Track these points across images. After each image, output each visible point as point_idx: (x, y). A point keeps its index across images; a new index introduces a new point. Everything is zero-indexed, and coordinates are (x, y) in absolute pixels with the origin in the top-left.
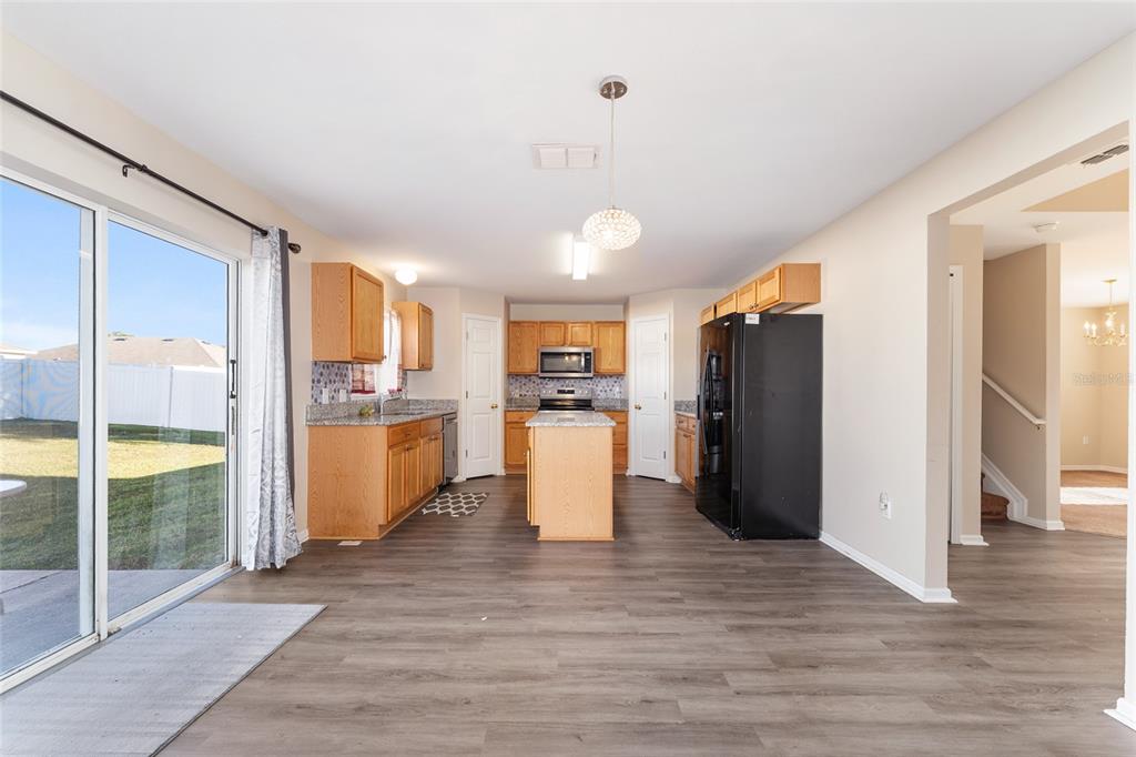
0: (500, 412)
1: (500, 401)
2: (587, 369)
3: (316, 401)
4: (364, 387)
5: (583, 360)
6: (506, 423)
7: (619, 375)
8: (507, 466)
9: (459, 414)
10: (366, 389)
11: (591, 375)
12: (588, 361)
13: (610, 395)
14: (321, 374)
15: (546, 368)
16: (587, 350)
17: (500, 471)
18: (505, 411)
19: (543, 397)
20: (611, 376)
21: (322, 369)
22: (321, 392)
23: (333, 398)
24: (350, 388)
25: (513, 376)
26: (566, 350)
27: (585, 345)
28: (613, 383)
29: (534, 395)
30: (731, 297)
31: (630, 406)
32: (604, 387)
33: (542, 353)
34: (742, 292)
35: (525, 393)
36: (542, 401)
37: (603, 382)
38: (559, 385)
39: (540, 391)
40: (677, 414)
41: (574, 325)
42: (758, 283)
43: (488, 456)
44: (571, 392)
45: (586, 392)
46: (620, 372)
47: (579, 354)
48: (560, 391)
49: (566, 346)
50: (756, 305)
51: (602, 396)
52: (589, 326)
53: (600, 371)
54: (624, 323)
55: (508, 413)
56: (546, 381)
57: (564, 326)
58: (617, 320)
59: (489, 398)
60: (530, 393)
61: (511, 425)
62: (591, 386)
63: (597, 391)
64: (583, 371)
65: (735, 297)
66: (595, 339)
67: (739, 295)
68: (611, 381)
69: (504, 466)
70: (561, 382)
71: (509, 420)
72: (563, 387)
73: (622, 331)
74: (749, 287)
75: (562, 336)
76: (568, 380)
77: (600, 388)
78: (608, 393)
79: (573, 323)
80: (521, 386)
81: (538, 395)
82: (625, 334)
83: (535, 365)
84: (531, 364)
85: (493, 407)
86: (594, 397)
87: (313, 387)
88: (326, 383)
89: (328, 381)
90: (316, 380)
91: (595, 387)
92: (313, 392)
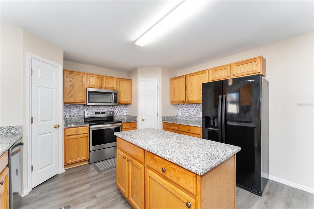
0: (61, 131)
1: (61, 123)
2: (116, 101)
5: (113, 96)
6: (65, 136)
8: (66, 165)
11: (117, 104)
12: (116, 98)
13: (122, 114)
15: (91, 101)
16: (115, 91)
17: (61, 170)
18: (64, 129)
19: (86, 116)
25: (67, 105)
26: (104, 91)
27: (113, 89)
28: (123, 108)
29: (80, 116)
30: (203, 72)
31: (138, 119)
32: (119, 110)
33: (88, 91)
34: (215, 70)
35: (74, 114)
36: (85, 119)
37: (118, 108)
38: (96, 110)
39: (84, 113)
40: (163, 122)
41: (107, 78)
42: (234, 66)
43: (52, 164)
44: (103, 113)
45: (111, 113)
46: (129, 103)
47: (111, 93)
48: (96, 113)
49: (102, 89)
50: (234, 75)
51: (118, 114)
52: (115, 79)
53: (121, 103)
54: (131, 80)
55: (66, 129)
56: (88, 107)
57: (101, 78)
58: (127, 78)
59: (54, 121)
60: (77, 114)
61: (69, 137)
62: (112, 110)
63: (115, 112)
64: (113, 102)
65: (207, 72)
66: (118, 86)
67: (211, 71)
68: (122, 107)
69: (64, 166)
70: (97, 108)
71: (67, 134)
72: (98, 111)
73: (130, 84)
74: (224, 67)
75: (100, 83)
76: (101, 107)
77: (117, 111)
78: (120, 113)
79: (106, 77)
80: (70, 111)
81: (83, 116)
82: (131, 85)
83: (84, 98)
84: (81, 97)
85: (55, 127)
86: (114, 115)
91: (114, 110)
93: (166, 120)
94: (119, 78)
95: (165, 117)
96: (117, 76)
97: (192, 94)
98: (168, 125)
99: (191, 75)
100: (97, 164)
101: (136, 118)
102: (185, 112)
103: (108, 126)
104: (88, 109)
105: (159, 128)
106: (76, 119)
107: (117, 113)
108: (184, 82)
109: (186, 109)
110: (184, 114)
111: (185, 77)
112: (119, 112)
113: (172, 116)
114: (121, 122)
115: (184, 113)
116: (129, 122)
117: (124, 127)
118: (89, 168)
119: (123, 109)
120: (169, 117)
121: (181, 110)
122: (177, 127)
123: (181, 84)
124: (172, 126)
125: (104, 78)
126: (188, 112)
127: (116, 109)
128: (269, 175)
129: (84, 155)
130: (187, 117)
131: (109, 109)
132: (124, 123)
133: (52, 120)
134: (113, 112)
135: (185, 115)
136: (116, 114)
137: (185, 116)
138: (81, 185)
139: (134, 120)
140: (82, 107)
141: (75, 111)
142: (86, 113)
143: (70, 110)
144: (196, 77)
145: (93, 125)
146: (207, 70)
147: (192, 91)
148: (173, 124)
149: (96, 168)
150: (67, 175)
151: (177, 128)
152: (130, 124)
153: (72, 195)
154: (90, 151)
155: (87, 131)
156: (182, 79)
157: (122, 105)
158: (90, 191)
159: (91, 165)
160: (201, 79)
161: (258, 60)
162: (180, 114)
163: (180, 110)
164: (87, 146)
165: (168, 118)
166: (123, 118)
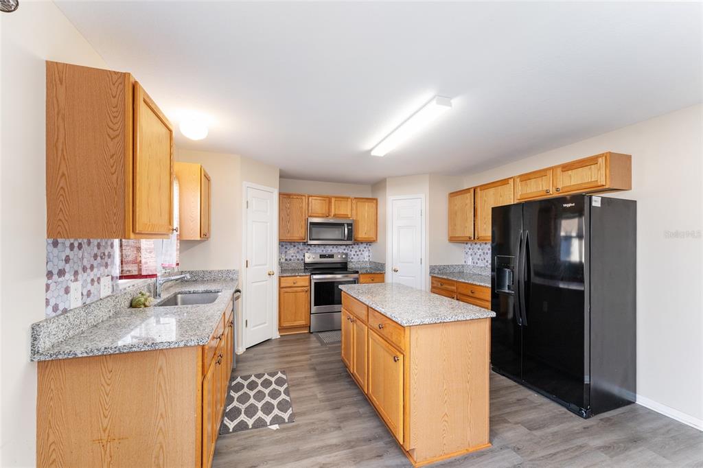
0: (275, 278)
1: (276, 269)
2: (350, 237)
3: (55, 308)
4: (140, 270)
5: (346, 229)
6: (280, 288)
8: (281, 329)
10: (144, 273)
11: (352, 242)
12: (350, 231)
13: (361, 259)
14: (67, 260)
15: (313, 237)
16: (349, 221)
17: (276, 335)
18: (279, 277)
19: (307, 260)
21: (68, 251)
22: (67, 291)
23: (89, 293)
24: (117, 272)
25: (284, 243)
26: (331, 221)
27: (346, 217)
28: (363, 249)
29: (298, 260)
30: (504, 182)
31: (387, 269)
32: (356, 252)
33: (310, 223)
34: (525, 178)
35: (290, 257)
36: (306, 264)
37: (356, 247)
38: (320, 251)
39: (304, 256)
40: (433, 277)
41: (337, 199)
42: (559, 170)
43: (265, 323)
44: (331, 256)
45: (344, 256)
46: (372, 240)
47: (342, 225)
48: (322, 256)
49: (330, 217)
50: (557, 190)
51: (355, 259)
52: (349, 200)
53: (359, 239)
54: (376, 200)
55: (282, 279)
56: (309, 247)
57: (328, 200)
58: (370, 197)
59: (268, 266)
60: (294, 257)
61: (285, 289)
62: (346, 251)
63: (351, 255)
64: (346, 239)
65: (511, 182)
66: (354, 212)
67: (518, 180)
68: (362, 247)
69: (279, 329)
70: (322, 248)
71: (282, 286)
72: (324, 253)
73: (375, 206)
74: (541, 174)
75: (327, 208)
76: (327, 246)
77: (353, 253)
78: (360, 257)
79: (336, 197)
80: (286, 252)
81: (302, 260)
82: (377, 208)
83: (304, 233)
84: (299, 232)
85: (269, 274)
86: (349, 260)
87: (48, 287)
88: (76, 273)
89: (80, 271)
90: (55, 272)
91: (349, 251)
92: (49, 295)
93: (438, 274)
94: (355, 198)
95: (435, 266)
96: (352, 196)
97: (485, 224)
98: (439, 281)
99: (485, 187)
100: (320, 335)
101: (383, 266)
102: (479, 259)
103: (339, 277)
104: (309, 249)
105: (423, 289)
106: (293, 264)
107: (354, 257)
108: (471, 200)
109: (480, 252)
110: (477, 263)
111: (472, 191)
112: (356, 254)
113: (452, 266)
114: (357, 272)
115: (476, 260)
116: (371, 273)
117: (361, 280)
118: (309, 338)
119: (363, 251)
120: (445, 267)
121: (471, 255)
122: (454, 285)
123: (466, 205)
124: (446, 284)
125: (333, 200)
126: (484, 259)
127: (353, 250)
128: (637, 395)
129: (304, 318)
130: (482, 267)
131: (341, 250)
132: (362, 274)
133: (266, 265)
134: (346, 254)
135: (478, 265)
136: (352, 258)
137: (478, 267)
138: (299, 354)
139: (380, 270)
140: (301, 247)
141: (292, 251)
142: (307, 255)
143: (285, 250)
144: (491, 191)
145: (315, 274)
146: (511, 178)
147: (485, 218)
148: (448, 280)
149: (318, 338)
150: (283, 341)
151: (454, 288)
152: (372, 275)
153: (288, 362)
154: (311, 314)
155: (307, 284)
156: (468, 195)
157: (362, 243)
158: (309, 362)
159: (312, 335)
160: (501, 196)
161: (600, 160)
162: (470, 262)
163: (469, 253)
164: (307, 306)
165: (442, 269)
166: (363, 265)
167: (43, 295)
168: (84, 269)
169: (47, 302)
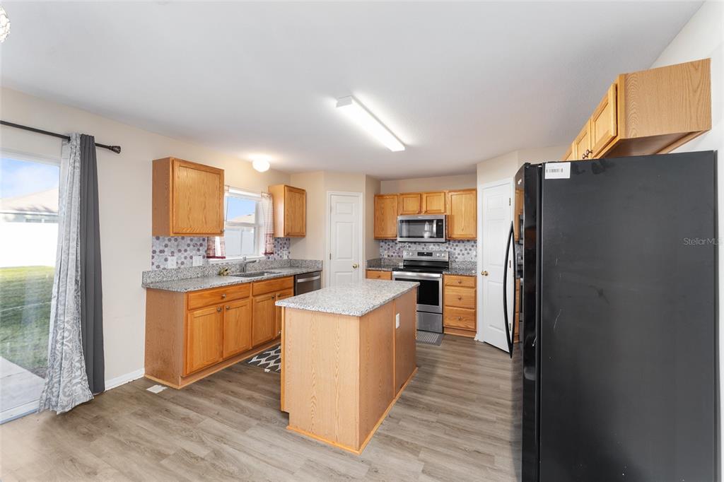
0: (361, 271)
1: (362, 261)
2: (441, 234)
3: (158, 267)
5: (435, 226)
7: (472, 240)
9: (323, 273)
11: (443, 240)
12: (440, 228)
13: (467, 259)
14: (166, 246)
15: (403, 235)
16: (440, 217)
18: (366, 270)
20: (468, 241)
21: (167, 242)
23: (183, 263)
27: (439, 212)
28: (470, 247)
29: (399, 256)
32: (461, 250)
41: (430, 195)
44: (430, 254)
45: (443, 255)
48: (420, 254)
49: (422, 214)
51: (460, 258)
52: (443, 194)
53: (454, 236)
54: (476, 190)
55: (369, 272)
57: (420, 196)
58: (468, 188)
59: (353, 260)
60: (396, 254)
63: (454, 254)
64: (435, 236)
66: (449, 206)
72: (424, 250)
73: (473, 197)
76: (428, 244)
77: (457, 251)
78: (466, 256)
79: (428, 193)
82: (476, 199)
84: (392, 230)
85: (354, 267)
86: (452, 260)
87: (153, 257)
88: (173, 252)
89: (176, 251)
90: (158, 251)
91: (452, 250)
92: (153, 260)
94: (450, 191)
96: (447, 189)
106: (395, 261)
107: (458, 257)
112: (463, 254)
117: (446, 281)
127: (457, 248)
133: (351, 258)
136: (456, 258)
142: (405, 253)
143: (388, 247)
152: (460, 277)
167: (150, 260)
168: (180, 251)
169: (153, 264)
